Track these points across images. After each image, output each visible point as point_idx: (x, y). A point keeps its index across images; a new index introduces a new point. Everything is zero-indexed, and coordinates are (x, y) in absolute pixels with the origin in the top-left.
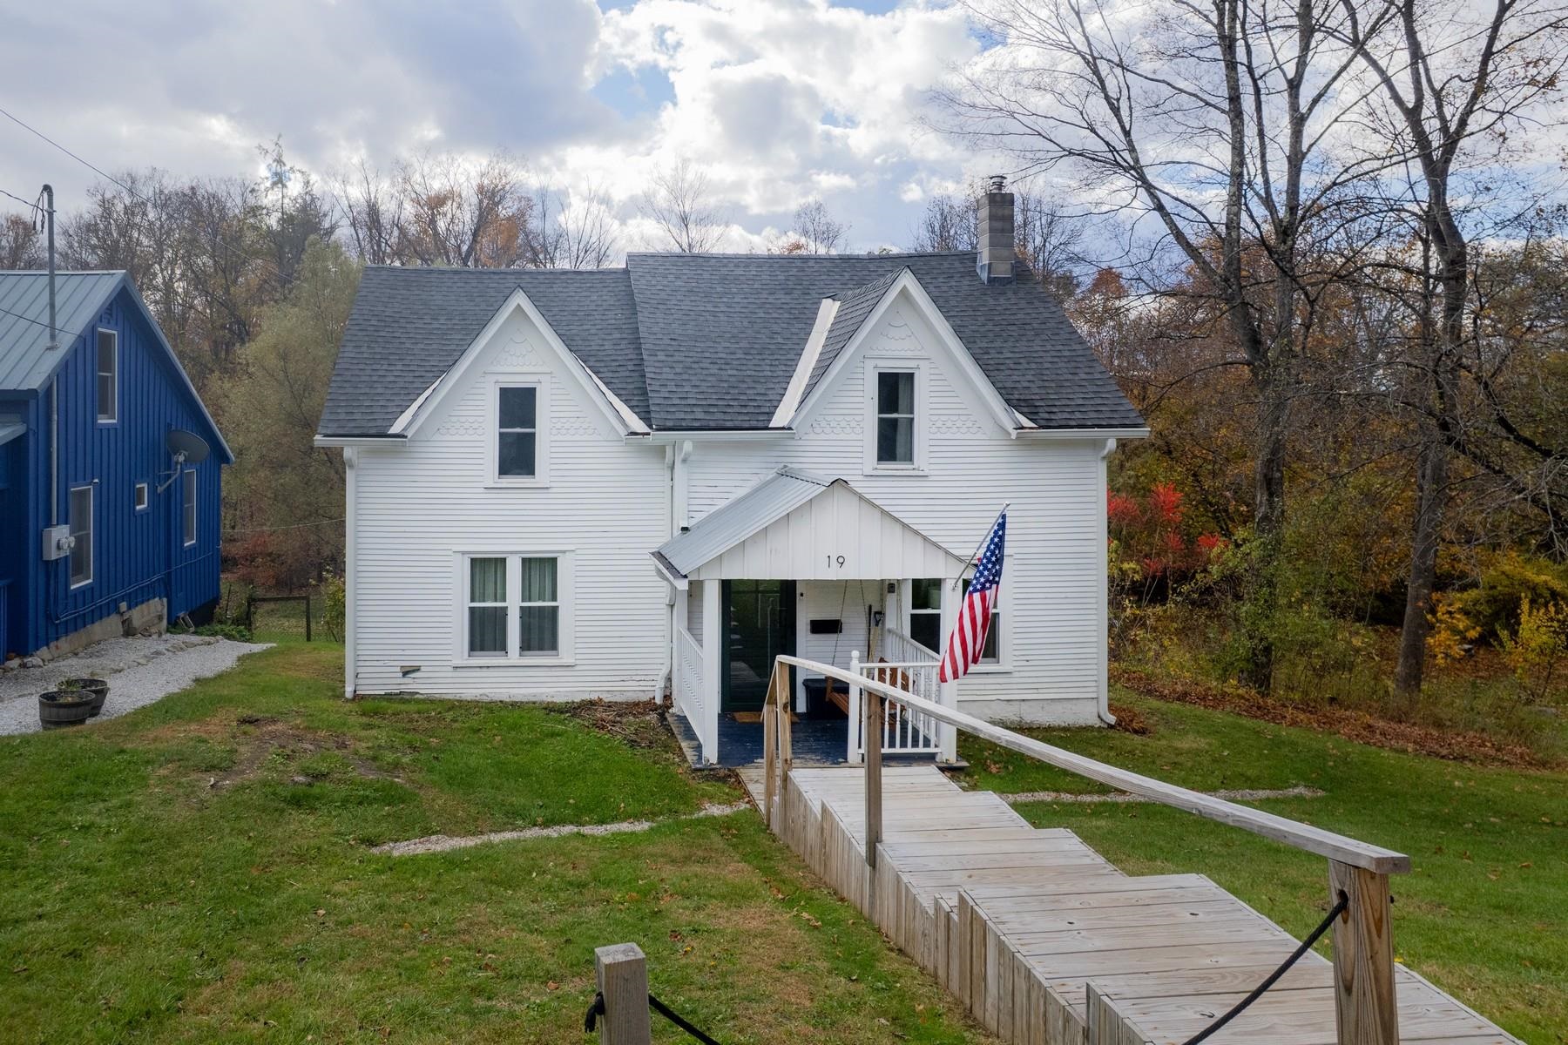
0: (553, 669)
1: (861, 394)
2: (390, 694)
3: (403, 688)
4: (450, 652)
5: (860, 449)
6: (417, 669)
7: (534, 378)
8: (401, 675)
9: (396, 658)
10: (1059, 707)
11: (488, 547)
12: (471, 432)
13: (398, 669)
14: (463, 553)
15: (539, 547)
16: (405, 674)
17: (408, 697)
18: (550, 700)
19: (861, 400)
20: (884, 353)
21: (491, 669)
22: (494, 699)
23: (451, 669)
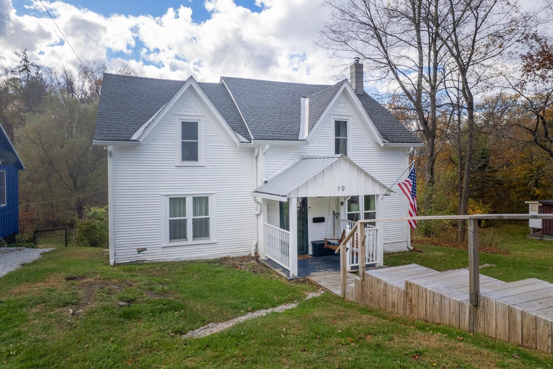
0: (208, 245)
1: (329, 128)
2: (132, 262)
3: (138, 259)
4: (161, 241)
5: (329, 150)
6: (145, 249)
7: (197, 118)
8: (137, 253)
9: (134, 245)
10: (395, 245)
11: (178, 193)
12: (169, 141)
13: (136, 250)
14: (166, 195)
15: (200, 192)
16: (139, 252)
17: (141, 262)
18: (207, 258)
19: (329, 131)
20: (337, 113)
21: (180, 247)
22: (182, 260)
23: (161, 248)
